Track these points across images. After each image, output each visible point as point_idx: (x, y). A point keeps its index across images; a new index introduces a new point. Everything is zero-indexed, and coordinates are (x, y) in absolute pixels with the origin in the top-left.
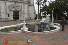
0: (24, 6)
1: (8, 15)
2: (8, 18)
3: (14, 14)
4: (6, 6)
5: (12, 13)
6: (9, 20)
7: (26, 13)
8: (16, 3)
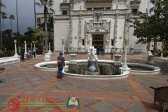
0: (116, 22)
1: (83, 41)
2: (83, 47)
3: (93, 39)
4: (80, 26)
5: (90, 39)
6: (83, 51)
7: (121, 38)
8: (98, 17)
